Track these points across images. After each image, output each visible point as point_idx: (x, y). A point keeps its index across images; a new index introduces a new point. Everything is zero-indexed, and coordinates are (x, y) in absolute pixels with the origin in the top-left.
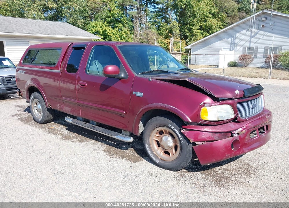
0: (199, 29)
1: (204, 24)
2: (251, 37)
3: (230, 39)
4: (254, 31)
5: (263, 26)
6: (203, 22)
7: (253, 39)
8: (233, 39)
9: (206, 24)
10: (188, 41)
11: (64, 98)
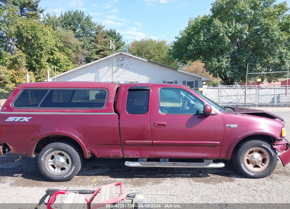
0: (47, 62)
1: (52, 57)
2: (113, 73)
3: (93, 74)
4: (115, 68)
5: (122, 64)
6: (50, 55)
7: (114, 75)
8: (97, 74)
9: (54, 57)
10: (37, 73)
11: (126, 142)
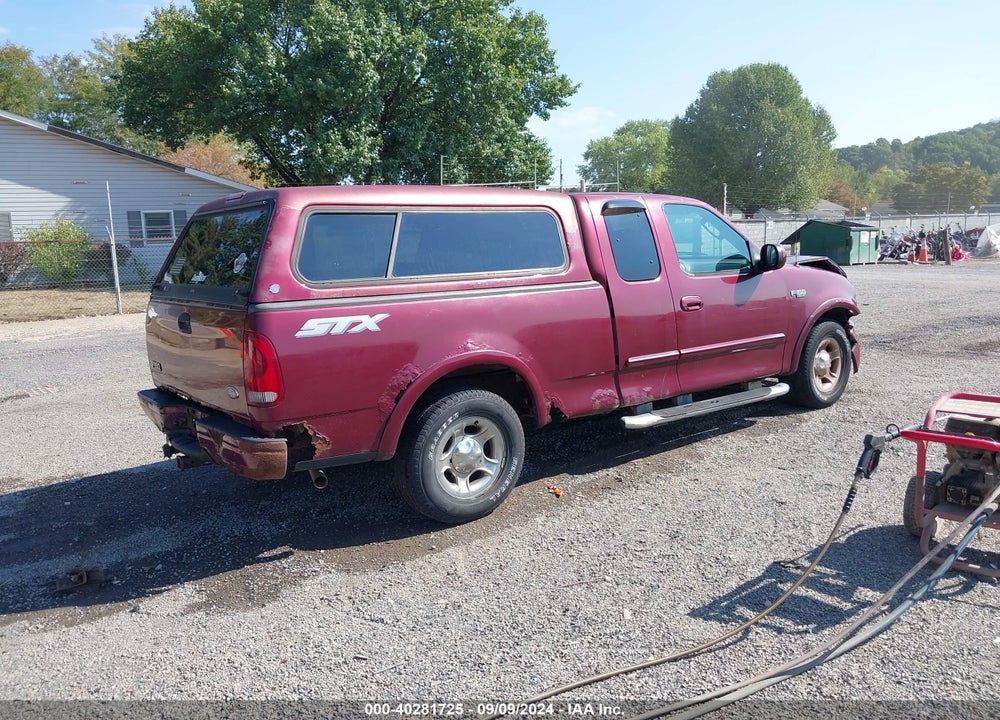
11: (631, 360)
